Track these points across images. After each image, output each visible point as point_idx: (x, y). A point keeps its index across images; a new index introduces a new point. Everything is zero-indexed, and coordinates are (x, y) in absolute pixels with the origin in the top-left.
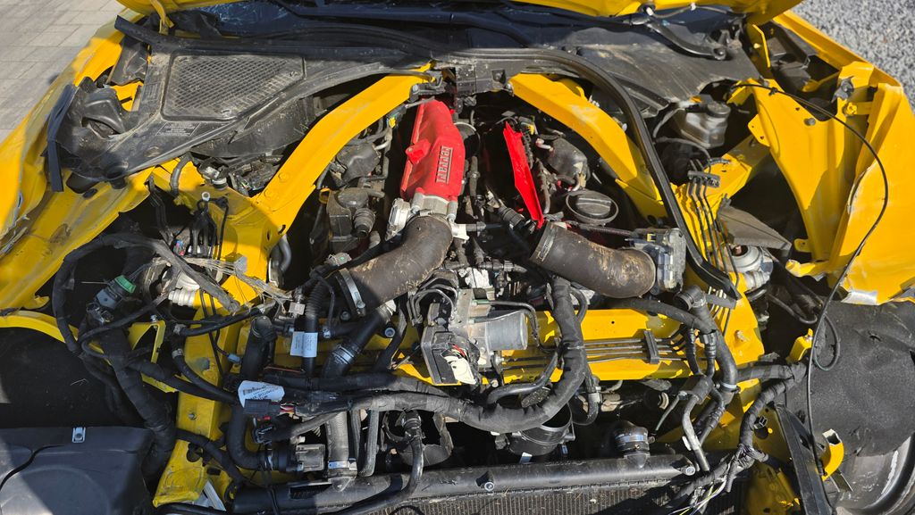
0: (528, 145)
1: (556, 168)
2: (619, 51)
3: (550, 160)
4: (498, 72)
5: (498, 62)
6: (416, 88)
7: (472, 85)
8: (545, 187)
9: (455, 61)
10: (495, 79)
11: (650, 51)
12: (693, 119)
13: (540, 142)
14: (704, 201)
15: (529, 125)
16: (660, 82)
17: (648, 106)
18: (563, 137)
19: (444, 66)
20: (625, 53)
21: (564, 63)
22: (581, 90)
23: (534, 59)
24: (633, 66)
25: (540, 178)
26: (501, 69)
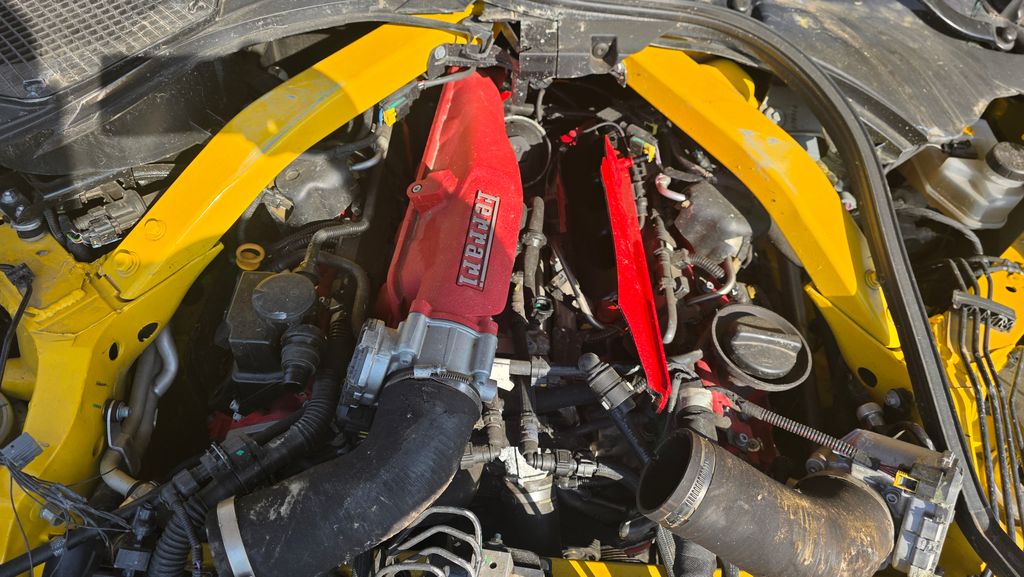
0: (640, 183)
1: (690, 238)
2: (832, 15)
3: (680, 223)
4: (604, 39)
5: (606, 20)
6: (441, 53)
7: (550, 61)
8: (668, 284)
9: (521, 9)
10: (594, 53)
11: (886, 21)
12: (956, 170)
13: (664, 181)
14: (984, 360)
15: (646, 145)
16: (908, 90)
17: (884, 139)
18: (711, 182)
19: (499, 16)
20: (843, 21)
21: (735, 37)
22: (751, 86)
23: (676, 19)
24: (858, 52)
25: (658, 258)
26: (613, 35)
